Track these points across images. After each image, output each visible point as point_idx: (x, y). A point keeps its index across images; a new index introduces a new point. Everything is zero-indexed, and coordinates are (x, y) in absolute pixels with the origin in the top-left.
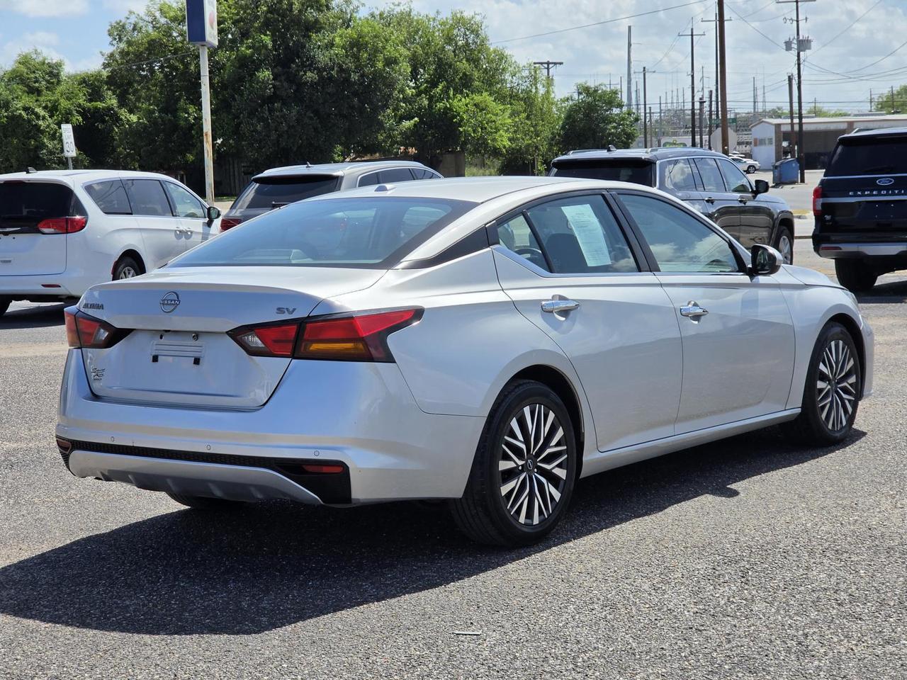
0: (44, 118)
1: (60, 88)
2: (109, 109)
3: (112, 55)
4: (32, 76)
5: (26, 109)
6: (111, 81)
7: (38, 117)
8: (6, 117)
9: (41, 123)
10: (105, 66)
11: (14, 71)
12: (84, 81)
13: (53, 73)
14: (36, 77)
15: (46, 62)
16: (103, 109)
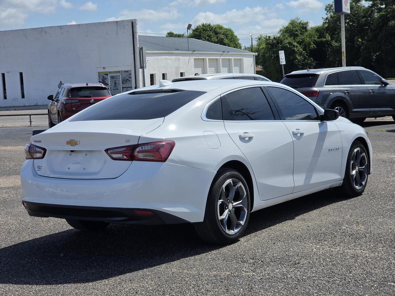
0: (297, 46)
1: (306, 34)
2: (327, 41)
3: (327, 19)
4: (295, 29)
5: (290, 43)
6: (327, 29)
7: (294, 46)
8: (281, 47)
9: (295, 49)
10: (324, 23)
11: (287, 27)
12: (318, 30)
13: (304, 27)
14: (296, 29)
15: (302, 22)
16: (325, 41)
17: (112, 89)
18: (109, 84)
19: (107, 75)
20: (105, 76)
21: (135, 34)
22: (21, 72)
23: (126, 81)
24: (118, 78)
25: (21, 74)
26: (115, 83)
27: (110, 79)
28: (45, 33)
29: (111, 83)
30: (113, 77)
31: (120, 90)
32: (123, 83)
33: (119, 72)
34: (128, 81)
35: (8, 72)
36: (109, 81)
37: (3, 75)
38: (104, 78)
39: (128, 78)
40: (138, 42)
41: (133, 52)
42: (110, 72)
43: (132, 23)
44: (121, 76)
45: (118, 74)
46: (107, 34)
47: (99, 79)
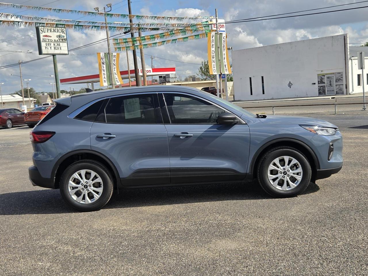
17: (328, 86)
18: (326, 83)
19: (324, 76)
20: (323, 77)
21: (346, 44)
22: (262, 76)
23: (339, 80)
24: (332, 78)
25: (262, 77)
26: (330, 82)
27: (327, 79)
28: (280, 48)
29: (327, 82)
30: (329, 77)
31: (334, 87)
32: (336, 81)
33: (334, 73)
34: (340, 80)
35: (254, 77)
36: (325, 80)
37: (250, 78)
38: (321, 78)
39: (340, 78)
40: (348, 51)
41: (344, 59)
42: (326, 74)
43: (344, 36)
44: (334, 77)
45: (333, 75)
46: (325, 46)
47: (318, 79)
